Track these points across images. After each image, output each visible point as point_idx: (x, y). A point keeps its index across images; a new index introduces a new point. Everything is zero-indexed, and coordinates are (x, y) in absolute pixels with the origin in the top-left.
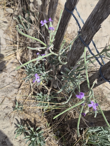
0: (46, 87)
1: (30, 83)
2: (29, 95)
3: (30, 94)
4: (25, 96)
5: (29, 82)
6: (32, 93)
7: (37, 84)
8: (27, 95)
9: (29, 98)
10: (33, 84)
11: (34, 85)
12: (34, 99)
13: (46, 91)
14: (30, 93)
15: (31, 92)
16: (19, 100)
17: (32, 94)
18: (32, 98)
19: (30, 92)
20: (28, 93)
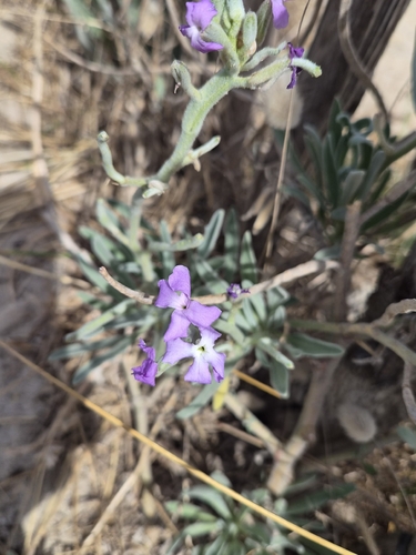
0: (255, 425)
1: (127, 390)
2: (118, 483)
3: (131, 481)
4: (90, 497)
5: (121, 385)
6: (144, 470)
7: (181, 405)
8: (108, 488)
9: (119, 510)
10: (151, 401)
11: (161, 403)
12: (157, 522)
13: (258, 458)
14: (126, 469)
15: (137, 458)
16: (41, 532)
17: (140, 478)
18: (140, 510)
19: (131, 460)
20: (112, 474)
